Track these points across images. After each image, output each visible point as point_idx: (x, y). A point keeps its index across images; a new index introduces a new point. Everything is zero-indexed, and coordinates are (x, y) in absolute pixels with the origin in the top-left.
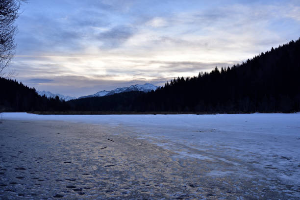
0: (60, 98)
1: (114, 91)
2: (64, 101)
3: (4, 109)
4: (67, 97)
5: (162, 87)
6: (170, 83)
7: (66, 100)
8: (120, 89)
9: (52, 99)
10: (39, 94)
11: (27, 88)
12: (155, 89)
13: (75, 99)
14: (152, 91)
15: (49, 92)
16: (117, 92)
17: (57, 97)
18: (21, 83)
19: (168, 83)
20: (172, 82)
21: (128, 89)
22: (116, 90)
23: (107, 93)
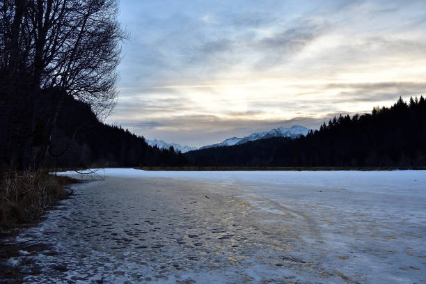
0: (175, 149)
1: (248, 138)
2: (180, 152)
3: (107, 164)
4: (185, 147)
5: (316, 131)
6: (327, 125)
7: (183, 152)
8: (257, 135)
9: (165, 150)
10: (149, 144)
11: (134, 136)
12: (305, 134)
13: (195, 149)
14: (302, 136)
15: (161, 141)
16: (252, 140)
17: (172, 148)
18: (127, 130)
19: (325, 125)
20: (330, 122)
21: (268, 134)
22: (251, 137)
23: (238, 141)
